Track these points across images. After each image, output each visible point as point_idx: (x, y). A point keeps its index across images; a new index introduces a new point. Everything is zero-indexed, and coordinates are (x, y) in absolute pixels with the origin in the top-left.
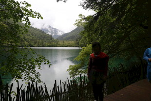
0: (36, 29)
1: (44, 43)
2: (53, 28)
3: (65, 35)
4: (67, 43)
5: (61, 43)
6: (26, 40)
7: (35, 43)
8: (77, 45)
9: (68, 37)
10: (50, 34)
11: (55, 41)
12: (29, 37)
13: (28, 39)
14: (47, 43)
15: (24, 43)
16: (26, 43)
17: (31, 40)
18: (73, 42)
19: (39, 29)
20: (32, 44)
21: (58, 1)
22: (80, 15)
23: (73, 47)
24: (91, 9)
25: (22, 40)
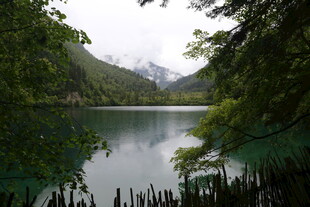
0: (123, 70)
1: (140, 98)
2: (158, 67)
3: (184, 79)
4: (187, 97)
5: (174, 97)
6: (104, 92)
7: (122, 98)
8: (209, 101)
9: (188, 83)
10: (151, 78)
11: (161, 94)
12: (109, 86)
13: (109, 90)
14: (145, 99)
15: (101, 99)
16: (104, 98)
17: (114, 92)
18: (199, 95)
19: (129, 71)
20: (116, 100)
21: (142, 4)
22: (197, 32)
23: (202, 105)
24: (226, 15)
25: (96, 94)
